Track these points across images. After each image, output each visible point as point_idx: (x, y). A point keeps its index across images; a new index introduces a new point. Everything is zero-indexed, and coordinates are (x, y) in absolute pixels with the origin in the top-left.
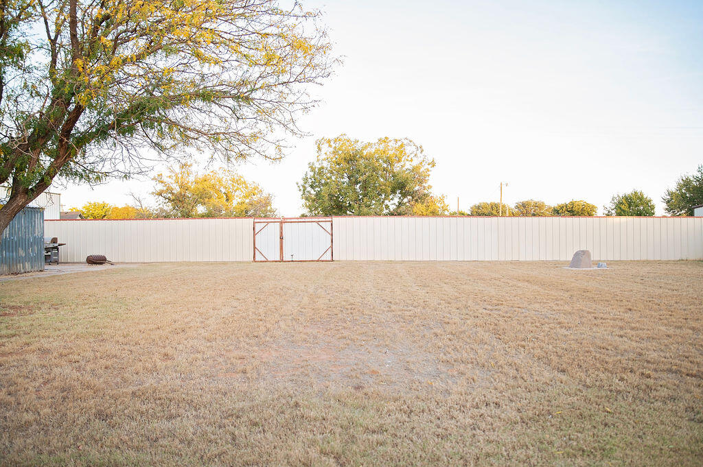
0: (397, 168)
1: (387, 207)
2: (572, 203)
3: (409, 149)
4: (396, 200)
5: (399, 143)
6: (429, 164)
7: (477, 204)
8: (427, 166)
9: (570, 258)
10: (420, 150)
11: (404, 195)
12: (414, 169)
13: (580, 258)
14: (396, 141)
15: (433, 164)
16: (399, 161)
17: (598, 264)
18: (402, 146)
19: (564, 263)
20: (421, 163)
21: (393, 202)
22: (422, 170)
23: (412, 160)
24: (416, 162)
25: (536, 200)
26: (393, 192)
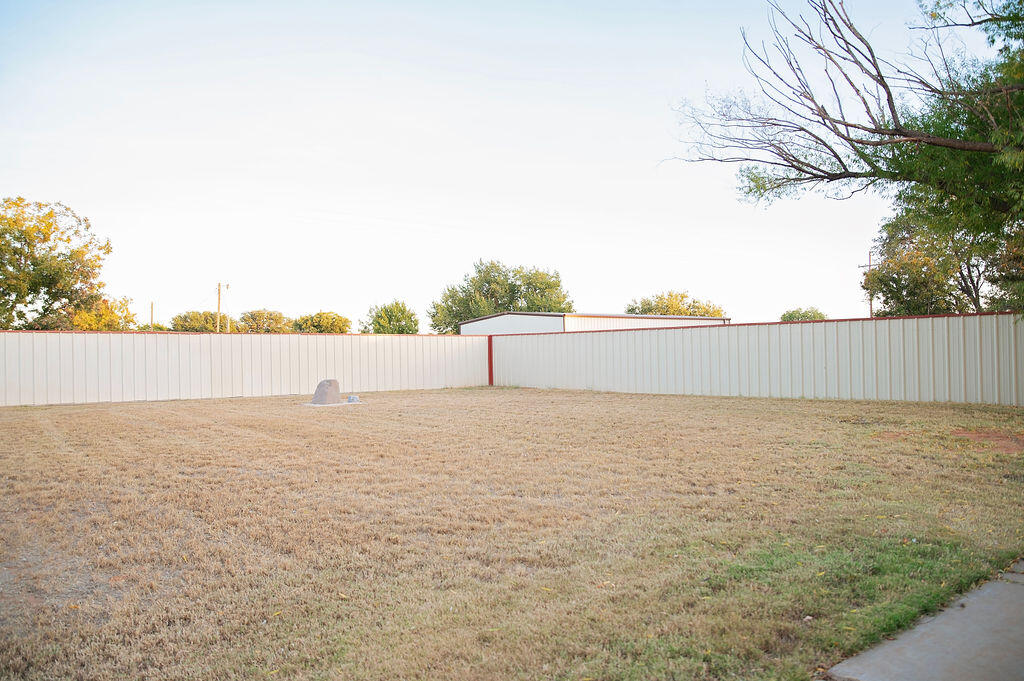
0: (40, 250)
1: (21, 315)
2: (320, 316)
3: (64, 222)
4: (39, 305)
5: (46, 210)
6: (100, 249)
7: (184, 313)
8: (96, 252)
9: (313, 392)
10: (84, 225)
11: (55, 297)
12: (74, 255)
13: (326, 389)
14: (39, 206)
15: (108, 249)
16: (45, 239)
17: (348, 397)
18: (51, 215)
19: (304, 398)
20: (86, 246)
21: (33, 308)
22: (87, 257)
23: (69, 240)
24: (76, 244)
25: (271, 309)
26: (34, 289)
